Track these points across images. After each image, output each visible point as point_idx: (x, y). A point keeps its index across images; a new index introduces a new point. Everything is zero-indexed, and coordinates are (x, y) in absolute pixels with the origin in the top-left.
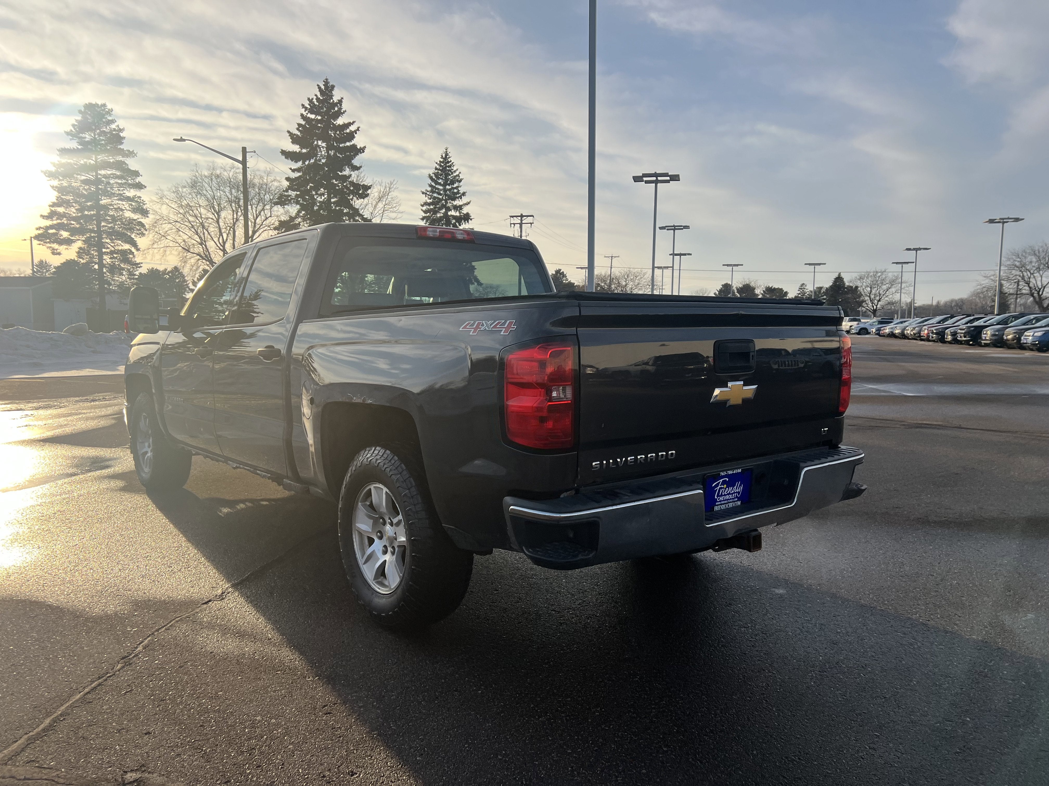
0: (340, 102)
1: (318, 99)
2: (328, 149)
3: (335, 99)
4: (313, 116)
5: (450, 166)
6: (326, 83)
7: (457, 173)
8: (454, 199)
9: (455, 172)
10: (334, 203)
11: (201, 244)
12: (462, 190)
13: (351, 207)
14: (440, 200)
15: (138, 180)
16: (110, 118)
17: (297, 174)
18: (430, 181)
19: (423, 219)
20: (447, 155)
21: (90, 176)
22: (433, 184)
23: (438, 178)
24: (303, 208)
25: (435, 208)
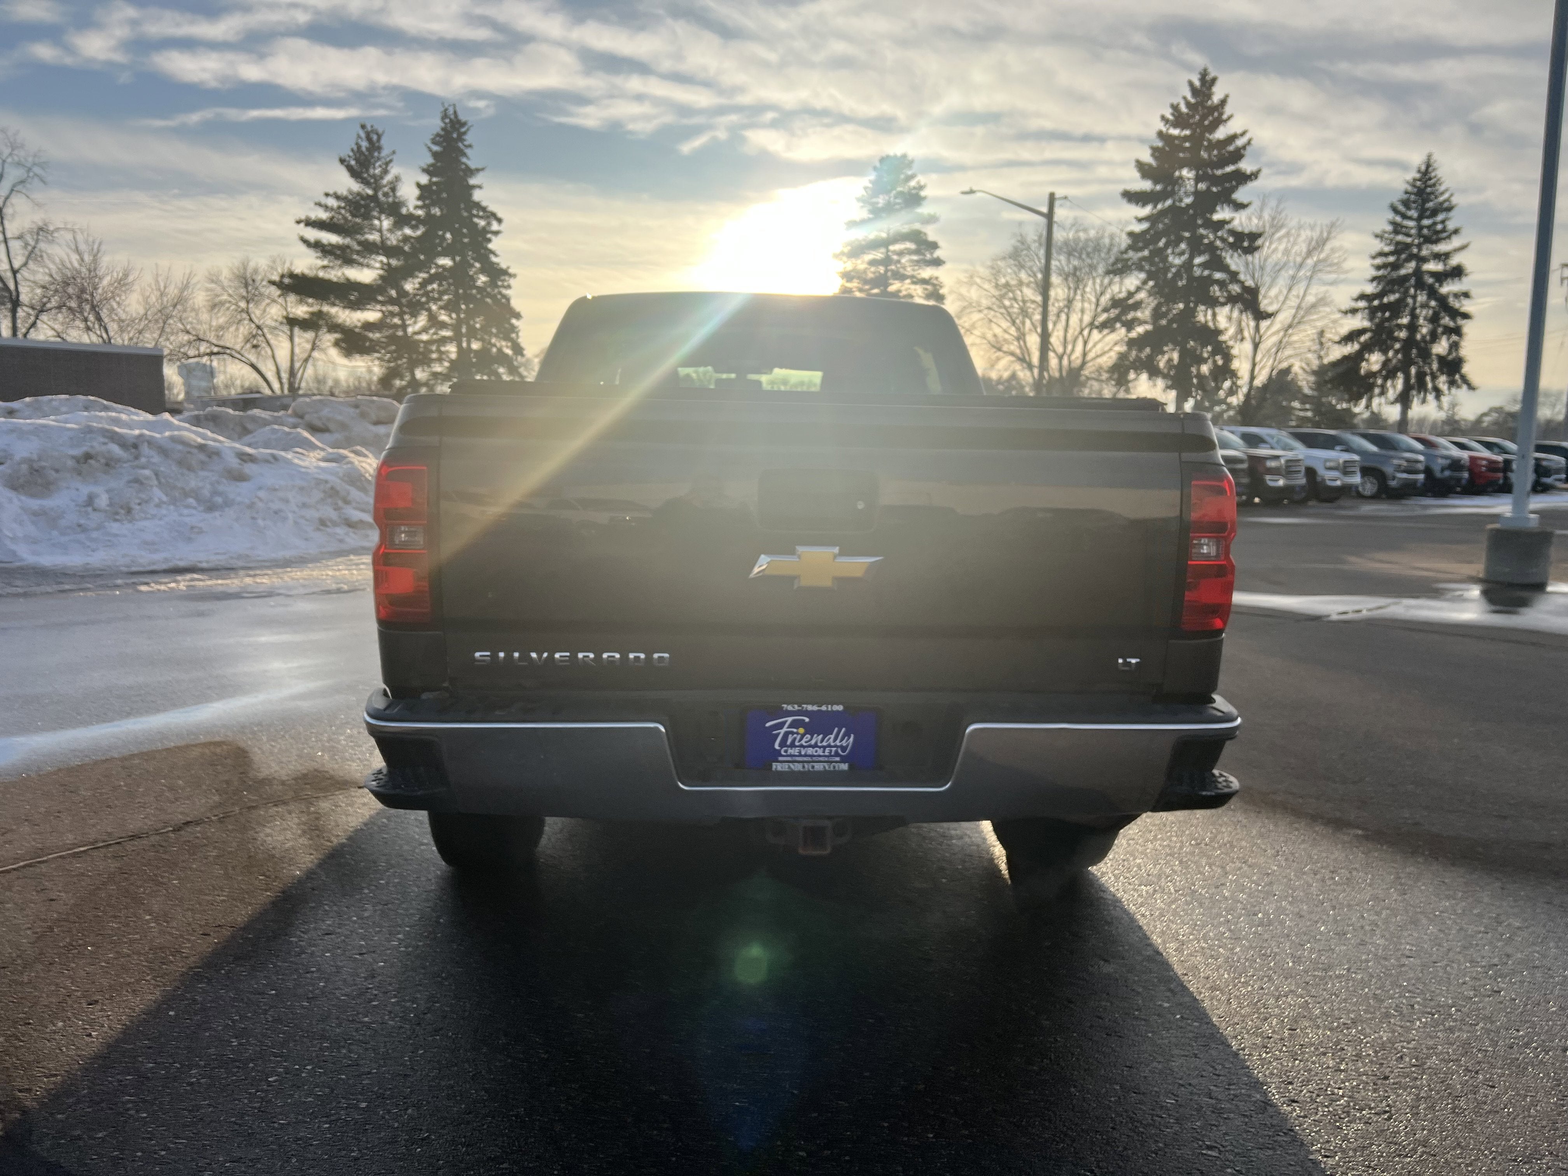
0: (1223, 102)
1: (1188, 104)
2: (1198, 179)
3: (1216, 99)
4: (1175, 132)
5: (1434, 185)
6: (1204, 75)
7: (1446, 196)
8: (1437, 241)
9: (1442, 193)
10: (1199, 265)
11: (1018, 339)
12: (1451, 226)
13: (1225, 268)
14: (1408, 246)
15: (938, 253)
16: (910, 173)
17: (1145, 226)
18: (1391, 215)
19: (1373, 279)
20: (1428, 166)
21: (879, 255)
22: (1398, 219)
23: (1408, 208)
24: (1150, 276)
25: (1398, 259)
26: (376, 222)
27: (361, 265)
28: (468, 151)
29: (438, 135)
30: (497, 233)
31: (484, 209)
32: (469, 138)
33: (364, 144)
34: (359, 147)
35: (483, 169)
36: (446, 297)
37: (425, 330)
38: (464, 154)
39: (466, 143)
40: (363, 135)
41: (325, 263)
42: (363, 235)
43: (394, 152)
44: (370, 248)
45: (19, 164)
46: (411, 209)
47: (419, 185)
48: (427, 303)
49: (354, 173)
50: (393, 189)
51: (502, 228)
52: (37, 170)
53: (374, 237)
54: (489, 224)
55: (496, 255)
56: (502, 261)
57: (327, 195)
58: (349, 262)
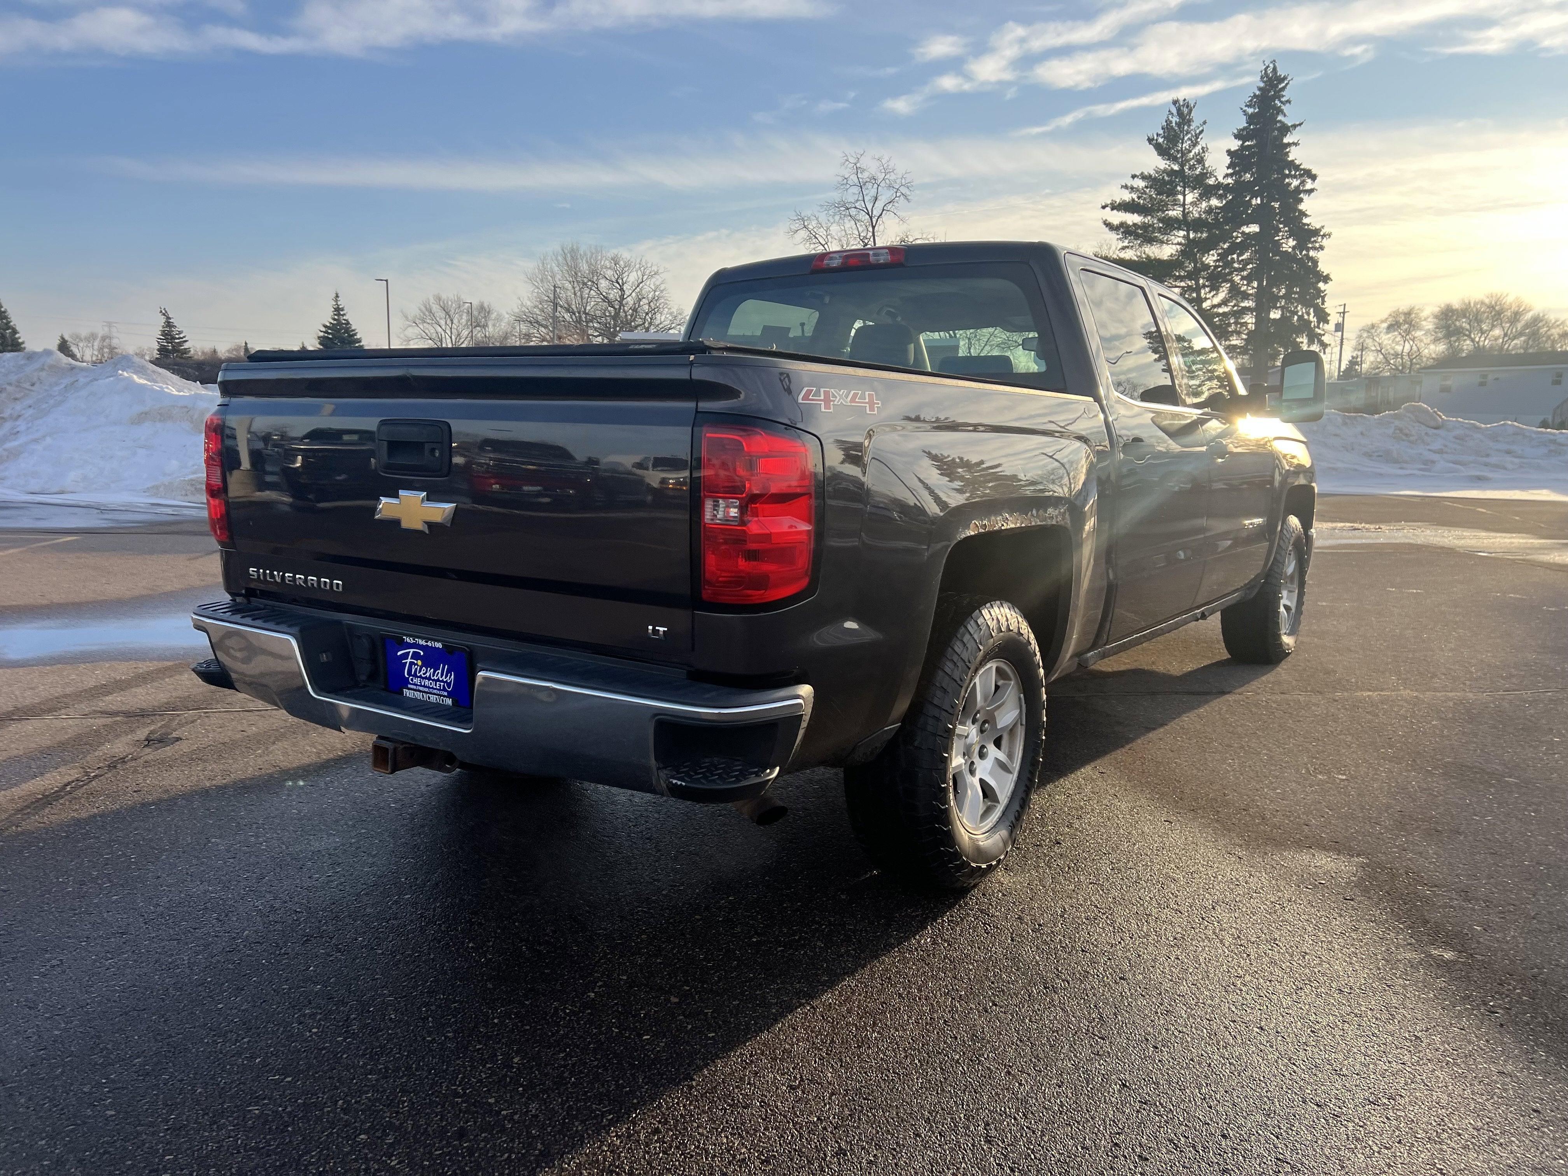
26: (1181, 197)
27: (1162, 242)
28: (1285, 108)
29: (1255, 96)
30: (1311, 191)
31: (1297, 168)
32: (1287, 94)
33: (1175, 120)
34: (1169, 122)
35: (1300, 124)
36: (1250, 266)
37: (1224, 303)
38: (1280, 111)
39: (1283, 99)
40: (1174, 111)
41: (1126, 244)
42: (1163, 212)
43: (1205, 123)
44: (1171, 225)
45: (890, 186)
46: (1220, 179)
47: (1229, 152)
48: (1231, 273)
49: (1162, 151)
50: (1201, 161)
51: (1316, 185)
52: (903, 190)
53: (1175, 213)
54: (1303, 183)
55: (1306, 216)
56: (1312, 221)
57: (1134, 177)
58: (1150, 241)
